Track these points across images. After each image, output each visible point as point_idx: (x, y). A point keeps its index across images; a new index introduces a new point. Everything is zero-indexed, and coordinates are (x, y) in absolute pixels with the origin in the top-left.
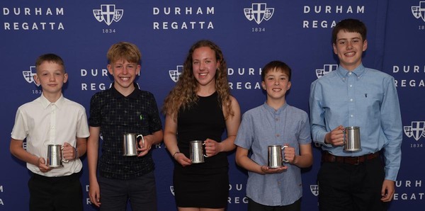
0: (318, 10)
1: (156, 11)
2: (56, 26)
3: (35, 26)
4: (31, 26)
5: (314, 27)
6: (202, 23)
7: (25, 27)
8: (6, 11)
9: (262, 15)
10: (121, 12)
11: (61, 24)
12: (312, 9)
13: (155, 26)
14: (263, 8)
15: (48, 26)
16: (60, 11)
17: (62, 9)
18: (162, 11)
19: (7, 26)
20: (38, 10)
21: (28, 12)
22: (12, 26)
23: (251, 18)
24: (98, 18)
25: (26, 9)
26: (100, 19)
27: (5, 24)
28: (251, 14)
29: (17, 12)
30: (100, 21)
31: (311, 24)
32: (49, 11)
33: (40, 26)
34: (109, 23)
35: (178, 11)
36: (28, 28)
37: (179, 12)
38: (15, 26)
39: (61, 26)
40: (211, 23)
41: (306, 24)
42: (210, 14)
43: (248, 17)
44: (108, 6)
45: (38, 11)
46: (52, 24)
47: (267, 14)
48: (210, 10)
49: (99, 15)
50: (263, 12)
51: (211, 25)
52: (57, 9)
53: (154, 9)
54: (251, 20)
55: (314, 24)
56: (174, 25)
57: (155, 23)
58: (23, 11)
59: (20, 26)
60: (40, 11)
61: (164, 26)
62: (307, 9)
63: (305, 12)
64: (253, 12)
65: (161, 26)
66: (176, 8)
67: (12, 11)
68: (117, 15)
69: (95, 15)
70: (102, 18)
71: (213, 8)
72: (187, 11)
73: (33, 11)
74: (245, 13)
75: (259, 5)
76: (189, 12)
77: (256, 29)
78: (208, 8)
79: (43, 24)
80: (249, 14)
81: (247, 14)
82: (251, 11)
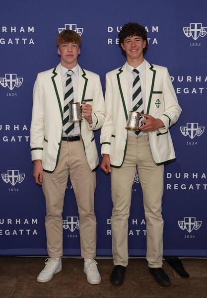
1: (110, 30)
2: (28, 41)
3: (10, 41)
4: (7, 41)
9: (198, 33)
10: (81, 30)
11: (31, 39)
13: (109, 42)
14: (199, 27)
15: (21, 41)
16: (31, 29)
17: (33, 28)
18: (115, 29)
20: (13, 31)
21: (5, 30)
23: (189, 35)
25: (3, 27)
28: (189, 32)
32: (22, 30)
33: (14, 41)
36: (4, 43)
39: (32, 41)
40: (155, 39)
42: (155, 32)
43: (187, 34)
44: (71, 25)
45: (13, 29)
46: (25, 40)
47: (203, 32)
50: (199, 30)
51: (155, 41)
52: (29, 28)
53: (109, 28)
54: (189, 37)
57: (109, 39)
60: (15, 29)
61: (116, 41)
64: (191, 30)
65: (114, 41)
71: (157, 27)
73: (9, 29)
74: (184, 31)
75: (196, 25)
77: (193, 44)
78: (153, 27)
79: (17, 39)
80: (188, 32)
81: (186, 32)
82: (189, 29)
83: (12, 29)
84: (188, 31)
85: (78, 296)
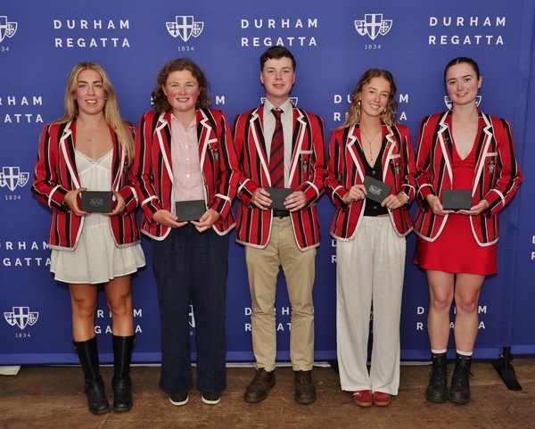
0: (447, 23)
1: (245, 24)
2: (120, 43)
3: (93, 43)
4: (88, 42)
5: (442, 43)
6: (302, 39)
7: (81, 43)
8: (58, 24)
9: (377, 28)
10: (200, 25)
11: (126, 40)
12: (440, 21)
13: (243, 43)
14: (378, 20)
15: (109, 43)
16: (125, 24)
17: (127, 22)
18: (252, 23)
19: (58, 42)
20: (98, 22)
21: (85, 25)
22: (64, 43)
23: (363, 32)
24: (172, 33)
25: (82, 21)
26: (175, 34)
27: (57, 40)
28: (363, 27)
29: (71, 25)
30: (175, 36)
31: (438, 40)
32: (111, 25)
33: (99, 43)
34: (185, 39)
35: (272, 23)
36: (84, 45)
37: (273, 25)
38: (68, 43)
39: (126, 43)
40: (313, 38)
41: (432, 40)
42: (313, 27)
43: (360, 31)
44: (185, 18)
45: (98, 24)
46: (115, 40)
47: (384, 27)
48: (313, 23)
49: (173, 29)
50: (378, 24)
51: (313, 41)
52: (121, 22)
53: (243, 21)
54: (363, 34)
55: (442, 40)
56: (268, 41)
57: (243, 39)
58: (78, 24)
59: (74, 42)
60: (100, 24)
61: (255, 42)
62: (434, 21)
63: (431, 25)
64: (366, 25)
65: (251, 42)
66: (270, 21)
67: (64, 24)
68: (195, 29)
69: (168, 29)
70: (178, 32)
71: (316, 20)
72: (283, 23)
73: (90, 24)
74: (356, 27)
75: (374, 16)
76: (286, 25)
77: (370, 46)
78: (310, 21)
79: (104, 40)
80: (361, 28)
81: (359, 28)
82: (363, 23)
83: (95, 24)
84: (361, 25)
85: (203, 419)
